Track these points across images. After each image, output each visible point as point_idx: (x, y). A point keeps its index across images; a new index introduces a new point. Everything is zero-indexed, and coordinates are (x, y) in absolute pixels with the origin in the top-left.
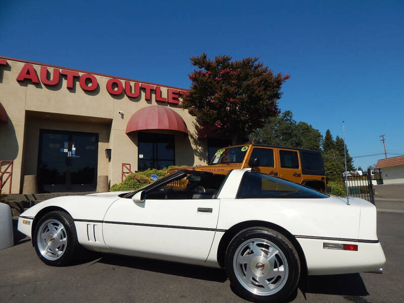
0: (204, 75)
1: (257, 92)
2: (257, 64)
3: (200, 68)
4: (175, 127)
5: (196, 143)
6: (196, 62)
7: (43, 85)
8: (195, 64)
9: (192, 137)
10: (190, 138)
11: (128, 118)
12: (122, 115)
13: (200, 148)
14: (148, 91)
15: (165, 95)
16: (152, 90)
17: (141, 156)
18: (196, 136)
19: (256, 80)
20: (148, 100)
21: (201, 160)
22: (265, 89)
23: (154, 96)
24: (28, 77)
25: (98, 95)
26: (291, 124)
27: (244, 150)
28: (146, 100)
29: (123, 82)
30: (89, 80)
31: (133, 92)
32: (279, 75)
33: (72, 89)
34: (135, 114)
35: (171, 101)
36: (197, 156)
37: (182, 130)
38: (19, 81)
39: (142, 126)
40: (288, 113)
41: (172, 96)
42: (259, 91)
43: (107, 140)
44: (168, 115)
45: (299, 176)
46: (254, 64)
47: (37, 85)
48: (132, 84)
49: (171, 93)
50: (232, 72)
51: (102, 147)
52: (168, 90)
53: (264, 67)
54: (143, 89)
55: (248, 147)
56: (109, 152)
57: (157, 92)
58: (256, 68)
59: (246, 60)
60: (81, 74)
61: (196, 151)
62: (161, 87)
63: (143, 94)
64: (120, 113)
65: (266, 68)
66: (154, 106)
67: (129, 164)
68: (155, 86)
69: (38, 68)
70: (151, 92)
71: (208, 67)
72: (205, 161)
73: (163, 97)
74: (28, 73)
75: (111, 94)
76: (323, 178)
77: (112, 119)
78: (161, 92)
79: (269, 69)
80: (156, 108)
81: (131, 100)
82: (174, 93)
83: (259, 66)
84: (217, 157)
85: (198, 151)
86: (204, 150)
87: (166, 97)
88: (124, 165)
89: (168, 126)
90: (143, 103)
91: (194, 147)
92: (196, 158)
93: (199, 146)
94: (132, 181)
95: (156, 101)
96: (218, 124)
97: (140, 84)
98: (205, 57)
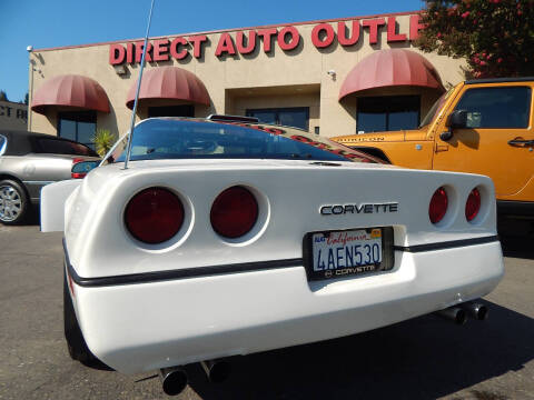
7: (240, 56)
11: (341, 79)
12: (334, 76)
14: (374, 29)
16: (381, 27)
24: (224, 49)
25: (301, 53)
28: (372, 44)
30: (288, 35)
31: (351, 36)
33: (270, 52)
35: (416, 36)
38: (218, 56)
47: (235, 56)
48: (349, 24)
49: (415, 25)
51: (313, 124)
52: (410, 19)
54: (367, 28)
57: (391, 27)
60: (279, 29)
62: (398, 17)
63: (367, 36)
64: (329, 73)
68: (387, 18)
69: (234, 35)
70: (381, 29)
74: (225, 44)
75: (318, 48)
77: (320, 84)
78: (397, 26)
81: (346, 50)
87: (407, 31)
90: (366, 49)
95: (388, 42)
97: (362, 21)
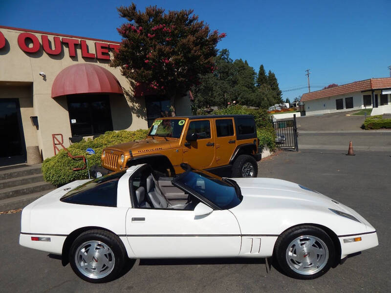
0: (135, 31)
1: (193, 52)
2: (192, 16)
3: (131, 21)
4: (108, 89)
5: (132, 100)
6: (126, 14)
8: (124, 16)
9: (128, 94)
10: (125, 96)
11: (51, 79)
12: (44, 77)
13: (137, 105)
14: (72, 46)
15: (92, 50)
16: (76, 46)
17: (74, 121)
18: (132, 93)
19: (192, 38)
20: (74, 57)
21: (139, 117)
22: (201, 49)
23: (79, 51)
25: (8, 54)
26: (228, 62)
27: (181, 124)
28: (71, 57)
29: (39, 36)
31: (53, 48)
32: (216, 33)
34: (59, 74)
35: (100, 56)
36: (134, 113)
37: (116, 91)
39: (70, 91)
40: (225, 52)
41: (100, 50)
42: (196, 51)
43: (30, 104)
44: (98, 75)
45: (234, 142)
46: (189, 17)
48: (51, 38)
49: (99, 48)
50: (165, 28)
51: (26, 113)
52: (95, 43)
53: (199, 21)
54: (67, 45)
55: (185, 120)
56: (35, 120)
57: (83, 46)
58: (191, 21)
59: (181, 13)
61: (133, 108)
62: (87, 40)
63: (66, 50)
64: (40, 75)
65: (202, 22)
66: (81, 65)
67: (61, 135)
68: (80, 40)
70: (77, 47)
71: (139, 20)
72: (143, 117)
73: (90, 52)
75: (26, 52)
76: (255, 140)
77: (33, 83)
78: (87, 47)
79: (204, 23)
80: (84, 68)
81: (52, 58)
82: (102, 47)
83: (194, 19)
84: (154, 127)
85: (135, 108)
86: (142, 107)
87: (94, 52)
88: (54, 136)
89: (100, 88)
90: (67, 61)
91: (130, 104)
92: (134, 116)
93: (136, 103)
94: (65, 159)
95: (83, 57)
96: (154, 85)
97: (61, 38)
98: (134, 8)
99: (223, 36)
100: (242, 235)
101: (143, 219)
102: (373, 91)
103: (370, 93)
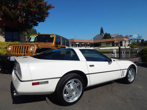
27: (52, 37)
32: (51, 5)
55: (54, 35)
84: (32, 38)
99: (54, 7)
100: (121, 70)
101: (93, 66)
102: (74, 42)
103: (73, 43)
